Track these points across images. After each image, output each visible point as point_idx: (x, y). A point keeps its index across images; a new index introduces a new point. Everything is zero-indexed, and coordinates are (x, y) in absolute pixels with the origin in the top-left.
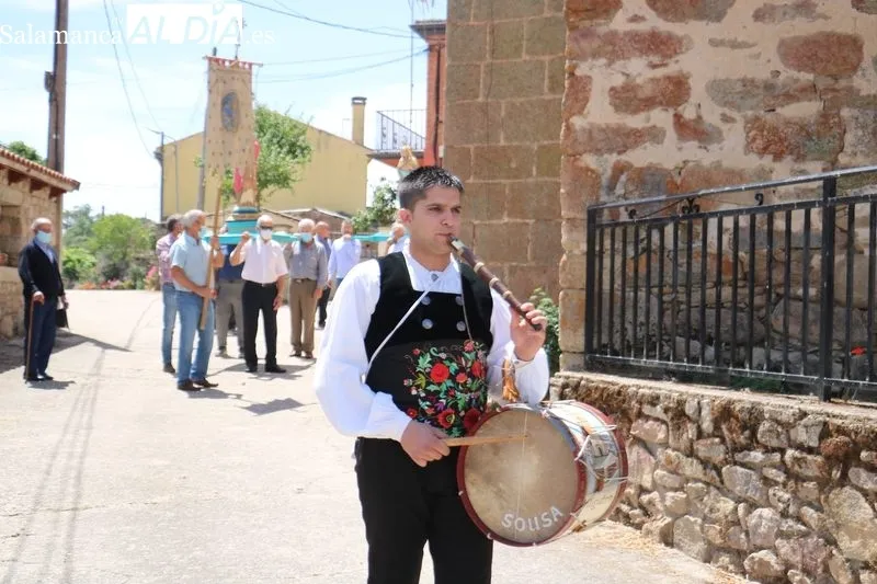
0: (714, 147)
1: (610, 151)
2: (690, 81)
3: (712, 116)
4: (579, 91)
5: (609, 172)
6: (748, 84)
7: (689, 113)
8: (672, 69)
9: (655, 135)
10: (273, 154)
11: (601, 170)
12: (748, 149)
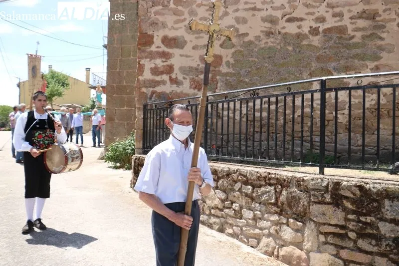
0: (181, 86)
1: (150, 87)
2: (174, 67)
3: (180, 77)
4: (141, 68)
5: (150, 94)
6: (191, 68)
7: (174, 76)
8: (169, 63)
9: (163, 82)
10: (57, 86)
11: (147, 93)
12: (191, 87)
